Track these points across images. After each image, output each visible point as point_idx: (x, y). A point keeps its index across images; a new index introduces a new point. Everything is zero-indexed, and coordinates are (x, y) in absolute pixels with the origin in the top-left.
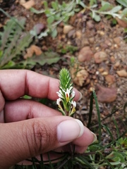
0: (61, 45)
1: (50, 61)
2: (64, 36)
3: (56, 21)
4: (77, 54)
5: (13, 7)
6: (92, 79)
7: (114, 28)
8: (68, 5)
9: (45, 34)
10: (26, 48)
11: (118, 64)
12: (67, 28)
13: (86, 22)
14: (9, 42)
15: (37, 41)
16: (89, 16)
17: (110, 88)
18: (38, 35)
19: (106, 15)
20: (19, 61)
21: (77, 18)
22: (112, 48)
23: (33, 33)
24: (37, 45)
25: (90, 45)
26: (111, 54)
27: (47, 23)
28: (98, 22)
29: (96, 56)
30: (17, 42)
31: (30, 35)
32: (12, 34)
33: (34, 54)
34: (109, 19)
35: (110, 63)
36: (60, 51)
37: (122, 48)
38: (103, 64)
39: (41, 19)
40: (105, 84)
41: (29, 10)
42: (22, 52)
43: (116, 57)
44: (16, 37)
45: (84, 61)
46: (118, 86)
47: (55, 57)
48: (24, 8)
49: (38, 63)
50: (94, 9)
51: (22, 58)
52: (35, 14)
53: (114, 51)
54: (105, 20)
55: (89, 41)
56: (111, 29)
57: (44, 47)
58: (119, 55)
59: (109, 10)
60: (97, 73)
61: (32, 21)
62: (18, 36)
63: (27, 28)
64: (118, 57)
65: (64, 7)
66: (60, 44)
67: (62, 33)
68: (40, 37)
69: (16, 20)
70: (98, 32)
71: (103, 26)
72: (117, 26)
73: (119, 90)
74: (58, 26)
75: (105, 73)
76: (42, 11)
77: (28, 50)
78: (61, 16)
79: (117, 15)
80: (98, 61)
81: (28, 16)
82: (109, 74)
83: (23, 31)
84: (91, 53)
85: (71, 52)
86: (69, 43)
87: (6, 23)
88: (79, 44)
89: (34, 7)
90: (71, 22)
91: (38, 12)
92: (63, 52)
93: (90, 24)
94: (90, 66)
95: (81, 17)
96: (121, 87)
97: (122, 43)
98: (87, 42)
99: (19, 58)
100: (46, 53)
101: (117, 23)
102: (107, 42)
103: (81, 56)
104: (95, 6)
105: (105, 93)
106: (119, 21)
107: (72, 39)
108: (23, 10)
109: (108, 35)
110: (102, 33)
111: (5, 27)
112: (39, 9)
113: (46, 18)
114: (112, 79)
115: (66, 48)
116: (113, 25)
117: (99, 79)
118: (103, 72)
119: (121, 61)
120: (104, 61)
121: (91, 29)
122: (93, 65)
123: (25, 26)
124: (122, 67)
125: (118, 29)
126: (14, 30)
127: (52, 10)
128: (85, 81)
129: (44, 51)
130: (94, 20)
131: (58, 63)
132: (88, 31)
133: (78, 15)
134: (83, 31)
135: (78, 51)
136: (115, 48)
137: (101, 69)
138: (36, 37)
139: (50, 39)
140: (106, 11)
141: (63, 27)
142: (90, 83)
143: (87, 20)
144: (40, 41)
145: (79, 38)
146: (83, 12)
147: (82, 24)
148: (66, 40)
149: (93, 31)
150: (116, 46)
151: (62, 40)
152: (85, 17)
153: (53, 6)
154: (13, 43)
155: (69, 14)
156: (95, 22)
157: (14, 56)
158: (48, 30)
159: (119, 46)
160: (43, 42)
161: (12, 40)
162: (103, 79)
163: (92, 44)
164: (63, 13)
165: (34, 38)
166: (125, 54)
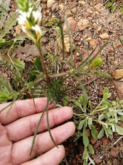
0: (46, 20)
2: (48, 11)
6: (78, 45)
10: (14, 26)
11: (99, 28)
12: (50, 1)
22: (94, 15)
26: (93, 21)
29: (79, 24)
30: (4, 23)
35: (93, 29)
36: (46, 25)
38: (86, 30)
40: (89, 48)
42: (10, 31)
49: (27, 39)
53: (96, 17)
55: (71, 12)
60: (82, 39)
64: (99, 22)
67: (46, 9)
70: (80, 2)
73: (102, 51)
74: (41, 2)
80: (81, 29)
82: (92, 39)
83: (9, 12)
84: (75, 22)
85: (56, 24)
86: (53, 16)
88: (62, 16)
92: (49, 25)
94: (74, 34)
97: (102, 9)
99: (9, 37)
102: (88, 10)
103: (65, 27)
110: (83, 2)
114: (95, 42)
117: (84, 45)
118: (87, 38)
119: (103, 26)
122: (78, 33)
123: (10, 7)
124: (104, 31)
132: (70, 2)
134: (65, 2)
135: (63, 22)
137: (85, 36)
141: (46, 2)
145: (62, 9)
148: (50, 14)
149: (75, 2)
150: (97, 12)
159: (100, 13)
162: (87, 43)
163: (75, 14)
166: (106, 19)
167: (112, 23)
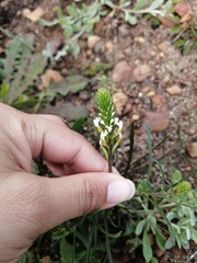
0: (87, 65)
1: (75, 88)
2: (89, 52)
3: (76, 33)
4: (110, 73)
5: (14, 22)
6: (134, 104)
7: (157, 30)
8: (90, 8)
9: (63, 53)
10: (39, 75)
11: (167, 78)
12: (92, 39)
13: (117, 28)
14: (16, 71)
15: (53, 63)
16: (120, 19)
17: (160, 112)
18: (54, 55)
19: (144, 15)
20: (33, 94)
21: (105, 24)
22: (158, 58)
23: (47, 53)
24: (54, 69)
25: (127, 58)
26: (157, 67)
27: (64, 38)
28: (134, 26)
29: (136, 72)
30: (26, 70)
31: (43, 57)
32: (17, 59)
33: (52, 81)
34: (148, 20)
35: (156, 79)
36: (87, 73)
37: (170, 57)
38: (146, 81)
39: (55, 33)
40: (152, 108)
41: (37, 23)
42: (35, 81)
43: (164, 70)
44: (24, 63)
45: (121, 82)
46: (170, 108)
47: (81, 81)
48: (30, 21)
49: (58, 94)
50: (127, 8)
51: (36, 89)
52: (46, 27)
53: (161, 61)
54: (144, 21)
55: (124, 53)
56: (153, 32)
57: (64, 71)
58: (168, 66)
59: (147, 6)
60: (140, 95)
61: (43, 37)
62: (26, 62)
63: (38, 48)
64: (166, 69)
65: (86, 11)
66: (85, 63)
67: (86, 48)
68: (57, 58)
69: (22, 39)
70: (136, 39)
71: (141, 31)
72: (161, 27)
73: (171, 113)
74: (80, 39)
75: (151, 94)
76: (55, 22)
77: (43, 77)
78: (83, 24)
79: (158, 12)
80: (139, 79)
81: (37, 32)
82: (157, 94)
83: (33, 53)
84: (129, 69)
85: (102, 72)
86: (98, 60)
87: (7, 45)
88: (110, 59)
89: (44, 17)
90: (97, 31)
91: (50, 24)
92: (92, 73)
93: (123, 29)
94: (129, 86)
95: (110, 22)
96: (174, 109)
97: (170, 49)
98: (121, 55)
99: (32, 91)
100: (68, 78)
101: (161, 23)
102: (149, 51)
103: (115, 76)
104: (128, 3)
105: (154, 119)
106: (162, 20)
107: (100, 54)
108: (28, 25)
109: (150, 41)
110: (141, 40)
111: (7, 51)
112: (51, 20)
113: (62, 31)
114: (161, 100)
115: (94, 67)
116: (155, 27)
117: (143, 103)
118: (148, 92)
119: (172, 74)
120: (149, 78)
121: (125, 37)
122: (135, 85)
123: (35, 46)
124: (174, 82)
125: (163, 31)
126: (21, 53)
127: (68, 18)
128: (124, 107)
129: (64, 76)
130: (128, 23)
131: (85, 89)
132: (122, 40)
133: (106, 20)
134: (115, 40)
135: (111, 69)
136: (161, 58)
137: (146, 89)
138: (52, 59)
139: (70, 58)
140: (144, 8)
141: (86, 40)
142: (131, 110)
143: (119, 25)
144: (58, 63)
145: (111, 51)
146: (112, 14)
147: (112, 31)
148: (92, 57)
149: (129, 39)
150: (162, 54)
151: (88, 57)
152: (116, 21)
153: (69, 12)
154: (21, 72)
155: (93, 21)
156: (130, 26)
157: (24, 88)
158: (67, 47)
159: (167, 55)
160: (63, 64)
161: (19, 67)
162: (148, 101)
163: (130, 56)
164: (85, 19)
165: (49, 61)
166: (176, 64)
167: (186, 71)
